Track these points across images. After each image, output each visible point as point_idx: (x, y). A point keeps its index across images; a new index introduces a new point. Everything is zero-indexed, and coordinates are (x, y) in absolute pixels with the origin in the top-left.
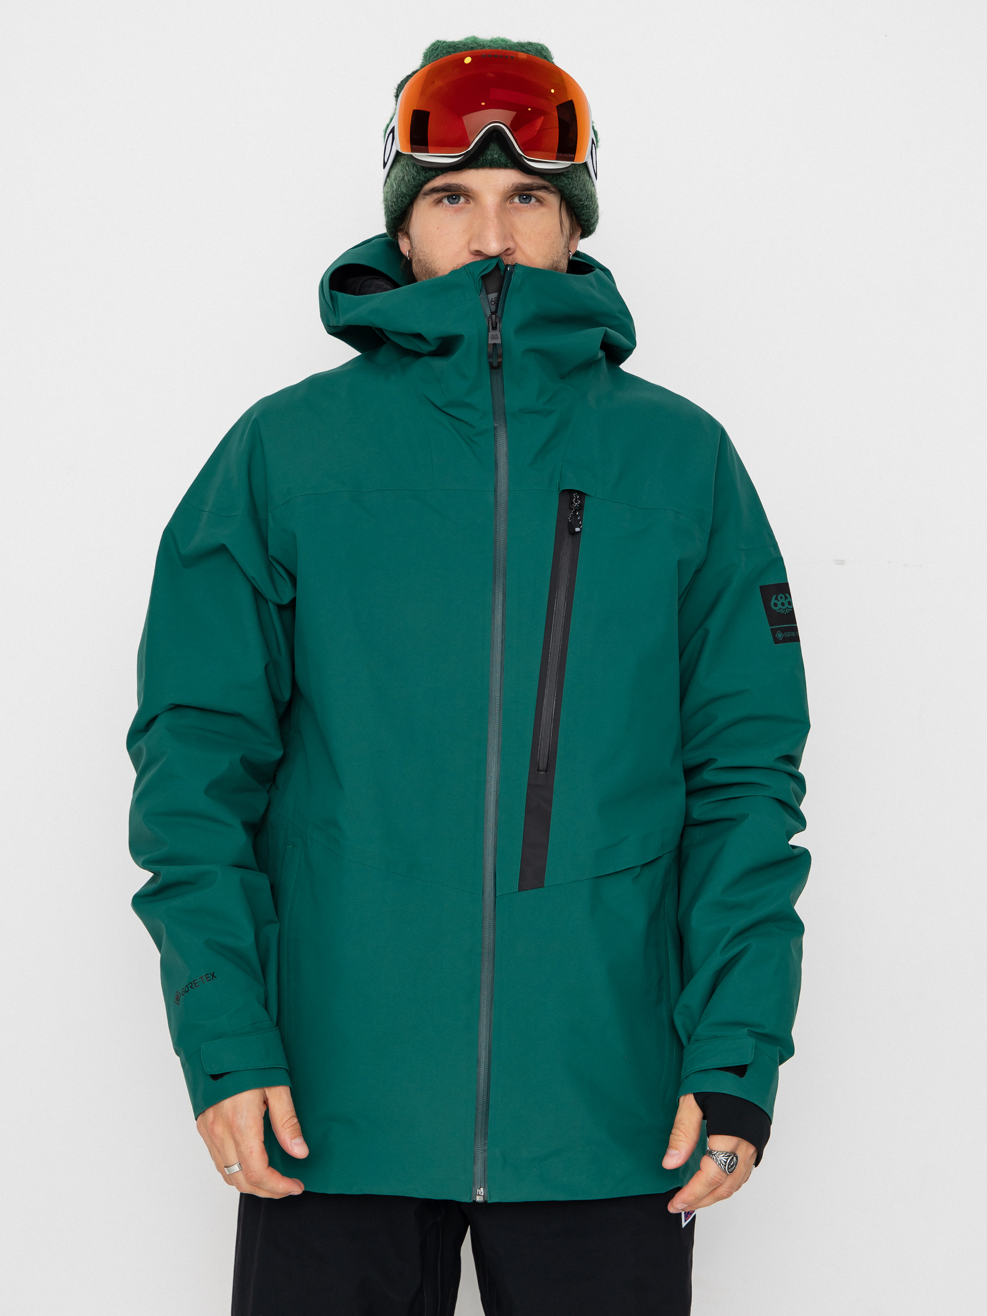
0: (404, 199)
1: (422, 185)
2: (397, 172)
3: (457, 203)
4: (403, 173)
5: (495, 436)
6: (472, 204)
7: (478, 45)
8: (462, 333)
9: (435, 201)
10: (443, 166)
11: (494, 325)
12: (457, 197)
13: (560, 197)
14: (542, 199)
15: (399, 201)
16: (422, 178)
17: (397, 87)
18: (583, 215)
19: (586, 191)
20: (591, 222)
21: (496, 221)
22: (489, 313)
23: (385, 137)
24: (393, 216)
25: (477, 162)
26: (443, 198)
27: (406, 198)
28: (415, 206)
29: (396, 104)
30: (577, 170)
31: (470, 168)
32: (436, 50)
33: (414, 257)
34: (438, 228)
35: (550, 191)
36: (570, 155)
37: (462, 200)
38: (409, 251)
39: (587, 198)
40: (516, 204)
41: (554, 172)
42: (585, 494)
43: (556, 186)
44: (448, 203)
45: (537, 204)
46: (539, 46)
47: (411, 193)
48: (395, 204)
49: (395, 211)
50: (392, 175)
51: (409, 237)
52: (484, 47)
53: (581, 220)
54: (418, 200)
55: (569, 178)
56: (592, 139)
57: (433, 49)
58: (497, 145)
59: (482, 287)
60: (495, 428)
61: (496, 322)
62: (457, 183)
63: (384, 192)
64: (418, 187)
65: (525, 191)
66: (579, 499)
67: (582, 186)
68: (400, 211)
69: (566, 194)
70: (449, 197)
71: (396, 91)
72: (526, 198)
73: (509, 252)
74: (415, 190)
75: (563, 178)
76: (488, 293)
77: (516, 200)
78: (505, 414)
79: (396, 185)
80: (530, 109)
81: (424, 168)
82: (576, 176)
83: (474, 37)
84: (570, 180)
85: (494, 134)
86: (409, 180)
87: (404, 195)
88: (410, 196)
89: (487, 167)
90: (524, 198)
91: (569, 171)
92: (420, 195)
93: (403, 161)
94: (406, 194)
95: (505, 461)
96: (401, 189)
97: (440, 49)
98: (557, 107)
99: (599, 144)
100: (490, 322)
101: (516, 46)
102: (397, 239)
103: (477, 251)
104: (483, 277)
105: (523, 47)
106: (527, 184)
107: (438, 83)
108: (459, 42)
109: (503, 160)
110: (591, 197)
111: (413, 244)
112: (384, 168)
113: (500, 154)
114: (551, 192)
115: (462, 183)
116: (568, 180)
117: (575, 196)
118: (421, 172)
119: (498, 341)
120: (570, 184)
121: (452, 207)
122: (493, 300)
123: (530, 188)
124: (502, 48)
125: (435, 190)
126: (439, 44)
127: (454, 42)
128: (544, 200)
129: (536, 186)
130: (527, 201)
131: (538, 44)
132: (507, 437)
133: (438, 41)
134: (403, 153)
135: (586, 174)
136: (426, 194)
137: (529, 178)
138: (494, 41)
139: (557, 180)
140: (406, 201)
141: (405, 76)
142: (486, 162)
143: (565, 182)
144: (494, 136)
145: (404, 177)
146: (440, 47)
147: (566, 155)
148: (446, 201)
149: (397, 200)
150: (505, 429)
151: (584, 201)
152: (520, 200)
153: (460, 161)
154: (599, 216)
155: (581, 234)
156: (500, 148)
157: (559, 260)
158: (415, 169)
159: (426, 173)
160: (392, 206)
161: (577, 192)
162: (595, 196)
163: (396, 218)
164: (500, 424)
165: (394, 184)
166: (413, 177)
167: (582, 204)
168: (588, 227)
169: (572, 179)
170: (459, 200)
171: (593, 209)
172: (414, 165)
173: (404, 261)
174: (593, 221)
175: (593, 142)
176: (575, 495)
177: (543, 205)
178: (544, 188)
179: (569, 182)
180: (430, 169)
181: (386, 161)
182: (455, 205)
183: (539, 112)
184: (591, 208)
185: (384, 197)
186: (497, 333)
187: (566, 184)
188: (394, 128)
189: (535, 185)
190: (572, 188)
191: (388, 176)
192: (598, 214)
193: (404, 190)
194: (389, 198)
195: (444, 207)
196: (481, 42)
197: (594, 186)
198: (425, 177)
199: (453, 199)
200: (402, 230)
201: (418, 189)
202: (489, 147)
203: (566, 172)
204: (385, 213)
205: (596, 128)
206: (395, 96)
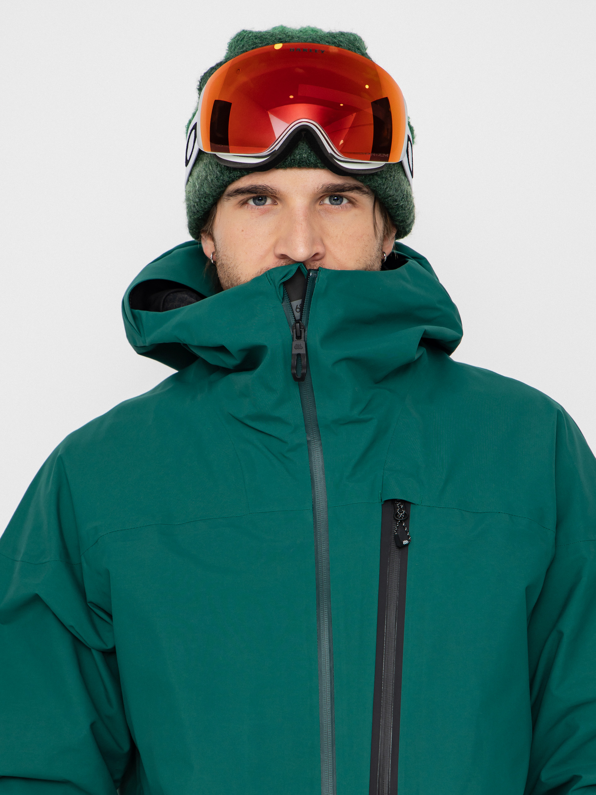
0: (206, 200)
1: (226, 186)
2: (200, 171)
3: (264, 204)
4: (206, 172)
5: (309, 450)
6: (279, 206)
7: (286, 36)
8: (266, 343)
9: (239, 202)
10: (248, 166)
11: (299, 335)
12: (263, 198)
13: (373, 198)
14: (353, 200)
15: (202, 202)
16: (226, 179)
17: (199, 79)
18: (398, 215)
19: (401, 190)
20: (406, 222)
21: (304, 224)
22: (293, 322)
23: (187, 133)
24: (195, 217)
25: (285, 162)
26: (248, 199)
27: (209, 199)
28: (219, 206)
29: (199, 98)
30: (391, 169)
31: (278, 168)
32: (241, 41)
33: (217, 261)
34: (243, 231)
35: (363, 191)
36: (384, 155)
37: (269, 201)
38: (213, 254)
39: (403, 198)
40: (326, 206)
41: (367, 172)
42: (410, 503)
43: (370, 187)
44: (254, 205)
45: (349, 205)
46: (352, 37)
47: (214, 194)
48: (197, 205)
49: (198, 211)
50: (195, 174)
51: (213, 239)
52: (293, 38)
53: (396, 221)
54: (222, 200)
55: (383, 178)
56: (408, 136)
57: (238, 40)
58: (306, 144)
59: (284, 295)
60: (308, 442)
61: (301, 331)
62: (263, 184)
63: (186, 191)
64: (223, 188)
65: (336, 192)
66: (404, 508)
67: (396, 186)
68: (203, 211)
69: (380, 195)
70: (254, 199)
71: (199, 83)
72: (337, 199)
73: (318, 257)
74: (218, 190)
75: (376, 178)
76: (290, 301)
77: (327, 201)
78: (318, 426)
79: (198, 184)
80: (342, 105)
81: (228, 168)
82: (391, 176)
83: (282, 26)
84: (384, 180)
85: (303, 133)
86: (212, 180)
87: (206, 196)
88: (213, 196)
89: (295, 167)
90: (334, 200)
91: (383, 170)
92: (225, 197)
93: (206, 160)
94: (209, 195)
95: (322, 476)
96: (203, 189)
97: (245, 40)
98: (372, 103)
99: (415, 140)
100: (295, 330)
101: (327, 36)
102: (200, 241)
103: (282, 255)
104: (285, 284)
105: (335, 37)
106: (339, 185)
107: (243, 78)
108: (266, 32)
109: (312, 159)
110: (407, 197)
111: (217, 247)
112: (186, 165)
113: (310, 153)
114: (365, 193)
115: (269, 184)
116: (382, 180)
117: (390, 196)
118: (225, 172)
119: (303, 351)
120: (384, 185)
121: (258, 209)
122: (299, 307)
123: (342, 189)
124: (313, 40)
125: (239, 192)
126: (245, 34)
127: (260, 32)
128: (356, 201)
129: (349, 187)
130: (339, 202)
131: (351, 34)
132: (322, 450)
133: (243, 31)
134: (206, 152)
135: (401, 172)
136: (230, 195)
137: (341, 178)
138: (303, 31)
139: (370, 180)
140: (210, 201)
141: (208, 68)
142: (294, 161)
143: (379, 182)
144: (303, 135)
145: (207, 176)
146: (246, 37)
147: (380, 155)
148: (251, 202)
149: (200, 200)
150: (319, 442)
151: (399, 201)
152: (330, 201)
153: (267, 162)
154: (415, 215)
155: (396, 235)
156: (309, 147)
157: (372, 264)
158: (219, 168)
159: (230, 173)
160: (194, 206)
161: (391, 193)
162: (411, 196)
163: (198, 219)
164: (314, 438)
165: (197, 184)
166: (216, 177)
167: (397, 205)
168: (404, 228)
169: (386, 178)
170: (266, 201)
171: (409, 209)
172: (218, 165)
173: (208, 264)
174: (409, 222)
175: (409, 139)
176: (399, 505)
177: (355, 207)
178: (357, 188)
179: (383, 182)
180: (235, 169)
181: (188, 159)
182: (261, 207)
183: (350, 109)
184: (406, 209)
185: (186, 196)
186: (301, 342)
187: (380, 184)
188: (196, 124)
189: (347, 185)
190: (387, 188)
191: (191, 174)
192: (414, 214)
193: (207, 190)
194: (191, 198)
195: (250, 208)
196: (290, 32)
197: (410, 185)
198: (230, 177)
199: (259, 200)
200: (205, 232)
201: (222, 189)
202: (298, 146)
203: (380, 171)
204: (187, 213)
205: (412, 124)
206: (198, 89)
